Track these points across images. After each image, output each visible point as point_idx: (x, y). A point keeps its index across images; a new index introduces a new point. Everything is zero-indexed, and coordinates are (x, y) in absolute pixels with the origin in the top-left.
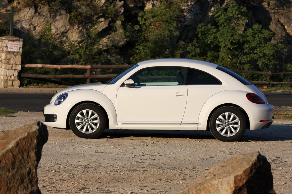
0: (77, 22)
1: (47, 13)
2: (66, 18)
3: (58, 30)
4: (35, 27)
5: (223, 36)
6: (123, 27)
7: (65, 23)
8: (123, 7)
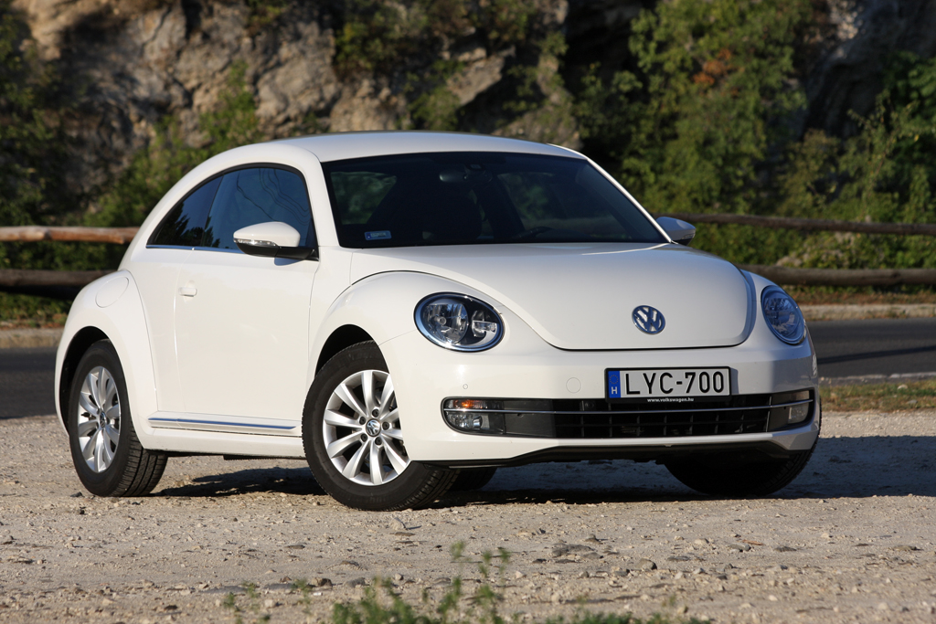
0: (369, 65)
1: (239, 30)
2: (319, 50)
3: (285, 100)
4: (189, 95)
6: (565, 83)
7: (317, 72)
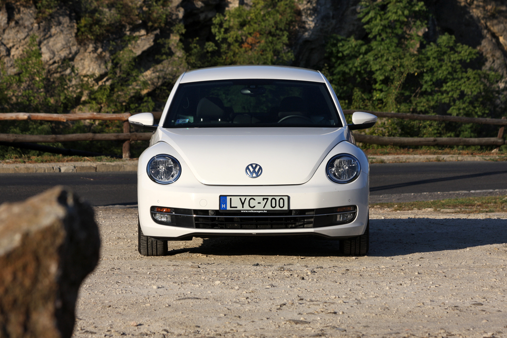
0: (92, 37)
1: (33, 20)
2: (69, 30)
3: (54, 53)
4: (8, 51)
5: (379, 60)
6: (183, 47)
7: (68, 40)
8: (183, 7)
